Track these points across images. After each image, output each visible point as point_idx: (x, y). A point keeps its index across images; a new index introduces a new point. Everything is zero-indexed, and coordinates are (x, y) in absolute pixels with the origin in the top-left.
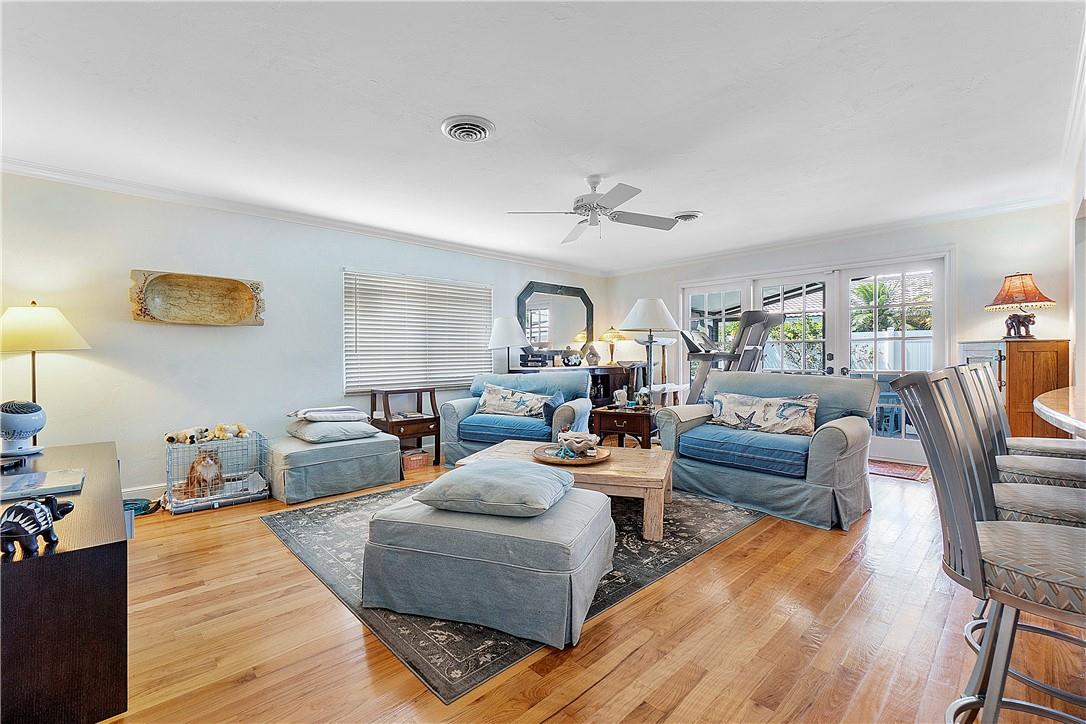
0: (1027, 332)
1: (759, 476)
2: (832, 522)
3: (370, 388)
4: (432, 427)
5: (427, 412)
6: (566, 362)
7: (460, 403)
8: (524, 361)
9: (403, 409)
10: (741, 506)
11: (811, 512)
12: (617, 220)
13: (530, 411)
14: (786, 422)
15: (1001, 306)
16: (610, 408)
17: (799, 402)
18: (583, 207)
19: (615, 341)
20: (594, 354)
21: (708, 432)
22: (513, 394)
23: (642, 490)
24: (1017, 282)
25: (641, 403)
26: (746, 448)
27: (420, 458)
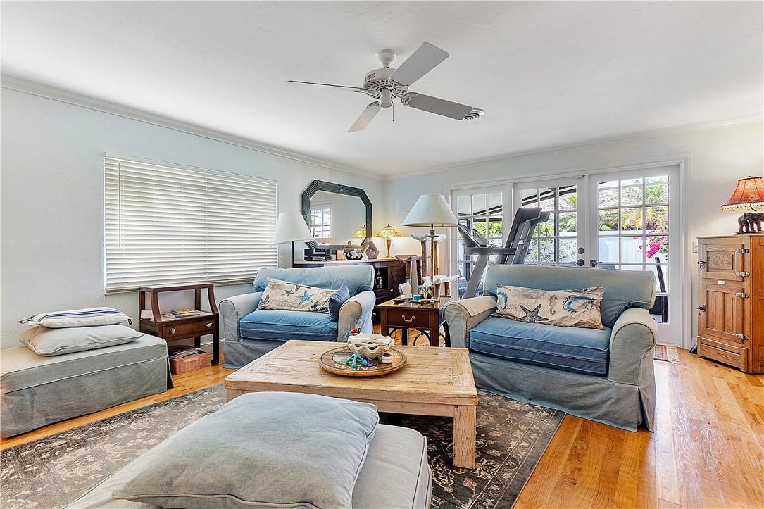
0: (759, 228)
1: (556, 373)
2: (639, 422)
3: (138, 285)
4: (209, 325)
5: (205, 311)
6: (349, 255)
7: (240, 299)
8: (309, 255)
9: (177, 307)
10: (538, 405)
11: (615, 413)
12: (410, 104)
13: (315, 306)
14: (574, 315)
15: (739, 206)
16: (396, 302)
17: (585, 295)
18: (375, 85)
19: (391, 237)
20: (373, 249)
21: (496, 327)
22: (297, 289)
23: (452, 408)
24: (750, 184)
25: (425, 296)
26: (542, 344)
27: (196, 359)
